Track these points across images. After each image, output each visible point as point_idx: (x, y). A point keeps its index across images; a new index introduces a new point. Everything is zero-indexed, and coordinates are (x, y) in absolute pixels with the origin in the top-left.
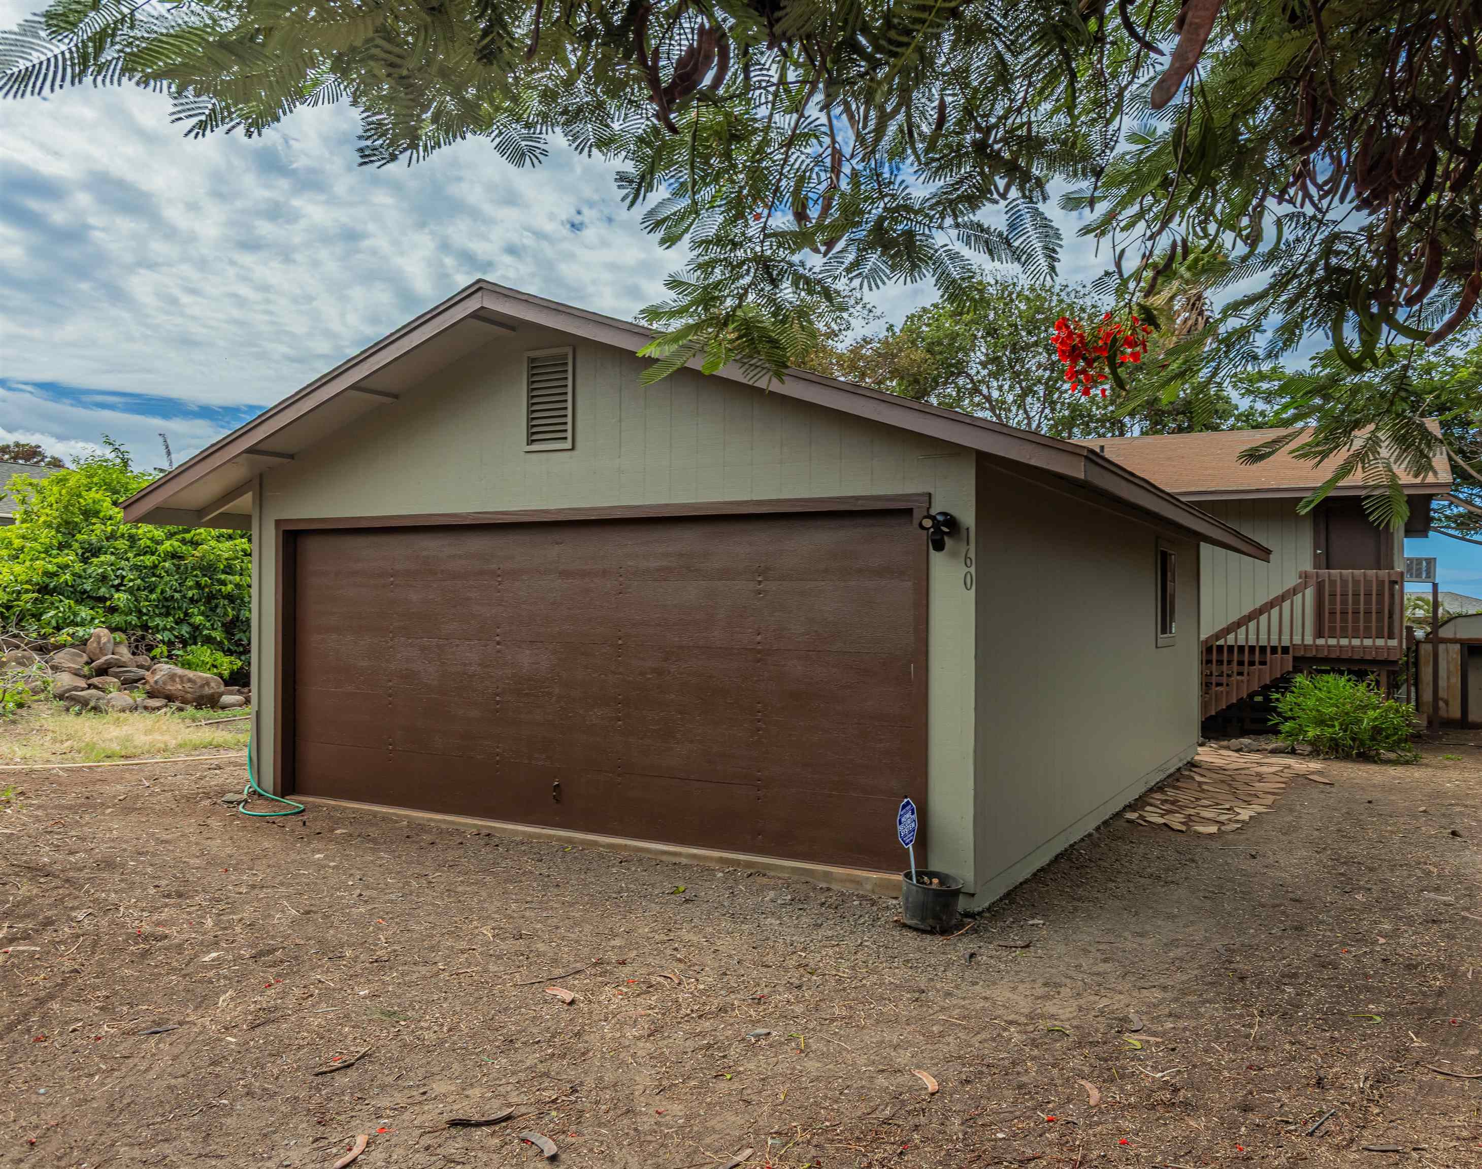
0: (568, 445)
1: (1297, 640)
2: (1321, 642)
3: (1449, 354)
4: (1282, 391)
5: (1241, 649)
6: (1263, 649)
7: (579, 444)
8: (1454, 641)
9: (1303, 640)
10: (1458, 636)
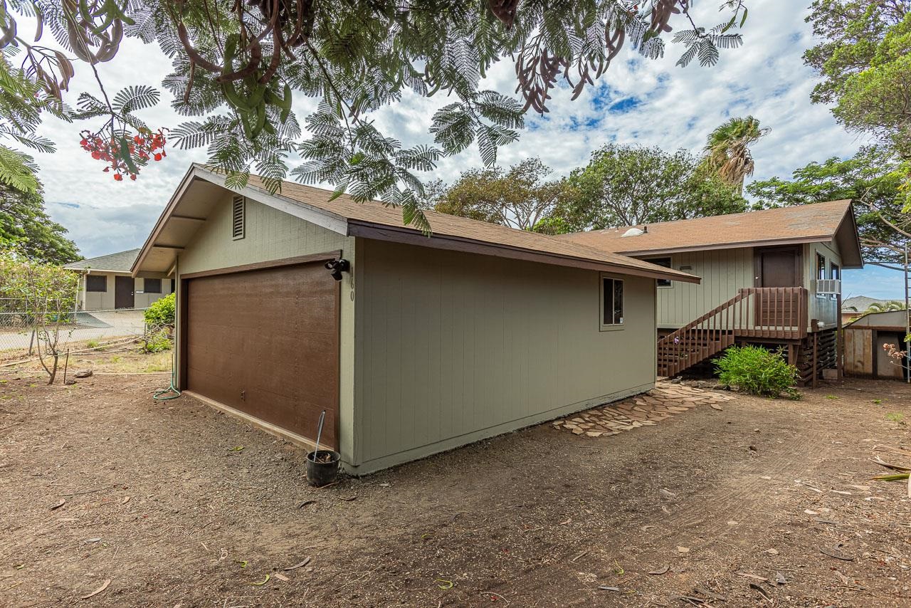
0: (242, 236)
1: (737, 327)
2: (758, 328)
3: (888, 163)
4: (778, 193)
5: (705, 331)
6: (717, 332)
7: (246, 237)
8: (868, 328)
9: (740, 327)
10: (870, 325)
